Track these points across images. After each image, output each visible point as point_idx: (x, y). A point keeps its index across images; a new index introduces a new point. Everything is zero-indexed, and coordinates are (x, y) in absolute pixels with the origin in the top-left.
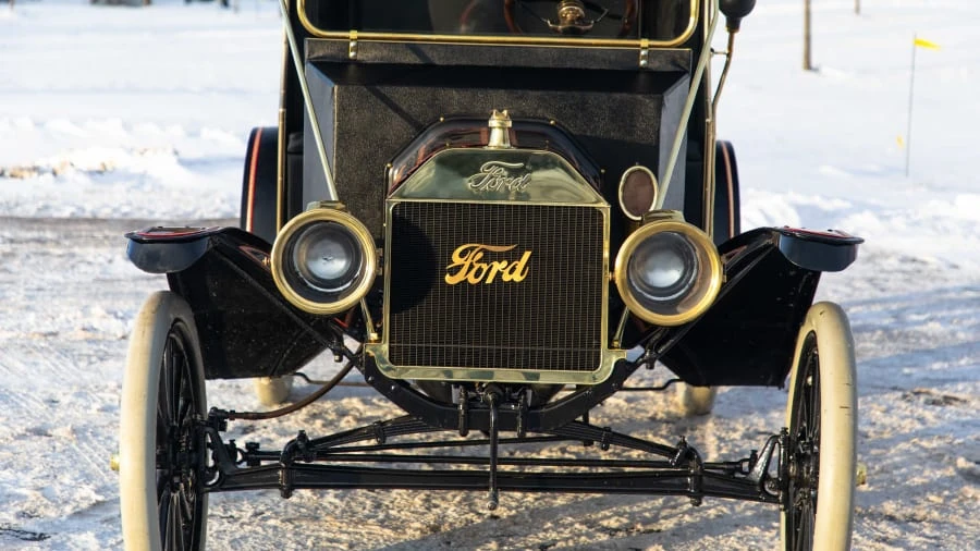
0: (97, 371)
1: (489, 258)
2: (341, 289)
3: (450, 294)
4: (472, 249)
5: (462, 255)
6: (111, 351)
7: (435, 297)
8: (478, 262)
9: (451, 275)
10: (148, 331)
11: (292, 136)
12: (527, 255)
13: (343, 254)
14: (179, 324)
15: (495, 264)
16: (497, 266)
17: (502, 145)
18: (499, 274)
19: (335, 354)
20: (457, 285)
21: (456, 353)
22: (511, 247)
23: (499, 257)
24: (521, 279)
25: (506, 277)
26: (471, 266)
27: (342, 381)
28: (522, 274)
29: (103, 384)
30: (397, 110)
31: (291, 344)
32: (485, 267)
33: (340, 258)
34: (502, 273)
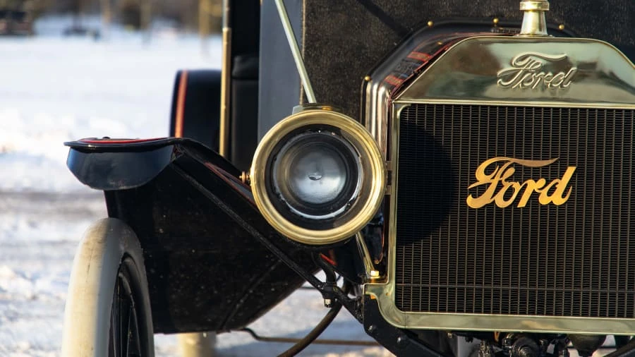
0: (8, 331)
1: (522, 175)
2: (332, 215)
3: (472, 220)
4: (501, 164)
5: (489, 171)
6: (21, 311)
7: (454, 224)
8: (508, 180)
9: (474, 197)
10: (95, 265)
11: (237, 59)
12: (570, 171)
13: (337, 170)
14: (128, 260)
15: (531, 183)
16: (532, 186)
17: (538, 32)
18: (535, 195)
19: (325, 297)
20: (481, 210)
21: (478, 296)
22: (551, 161)
23: (535, 174)
24: (563, 201)
25: (544, 200)
26: (500, 186)
27: (320, 337)
28: (564, 196)
29: (14, 344)
30: (377, 11)
31: (246, 292)
32: (517, 187)
33: (333, 175)
34: (539, 194)
